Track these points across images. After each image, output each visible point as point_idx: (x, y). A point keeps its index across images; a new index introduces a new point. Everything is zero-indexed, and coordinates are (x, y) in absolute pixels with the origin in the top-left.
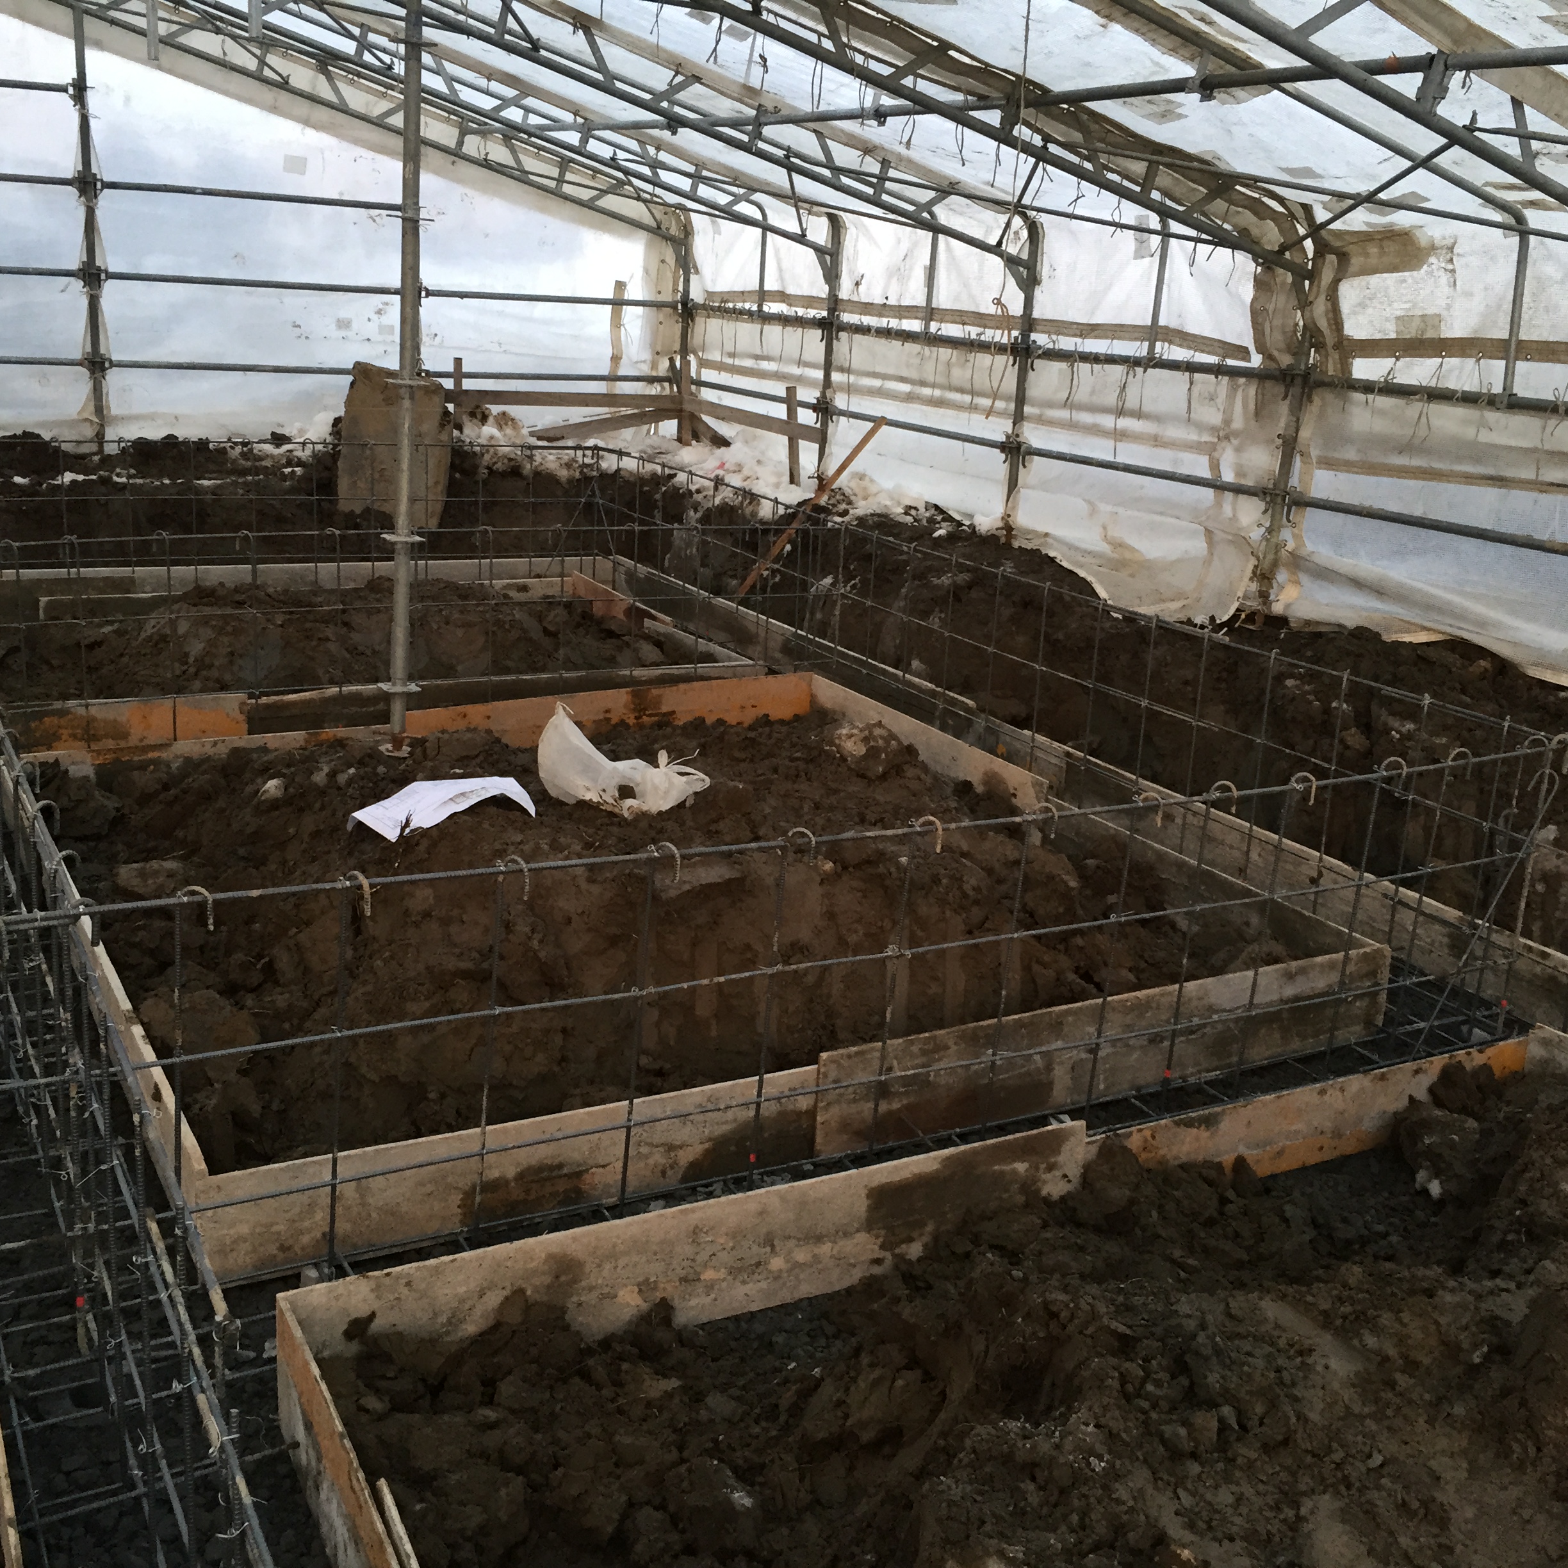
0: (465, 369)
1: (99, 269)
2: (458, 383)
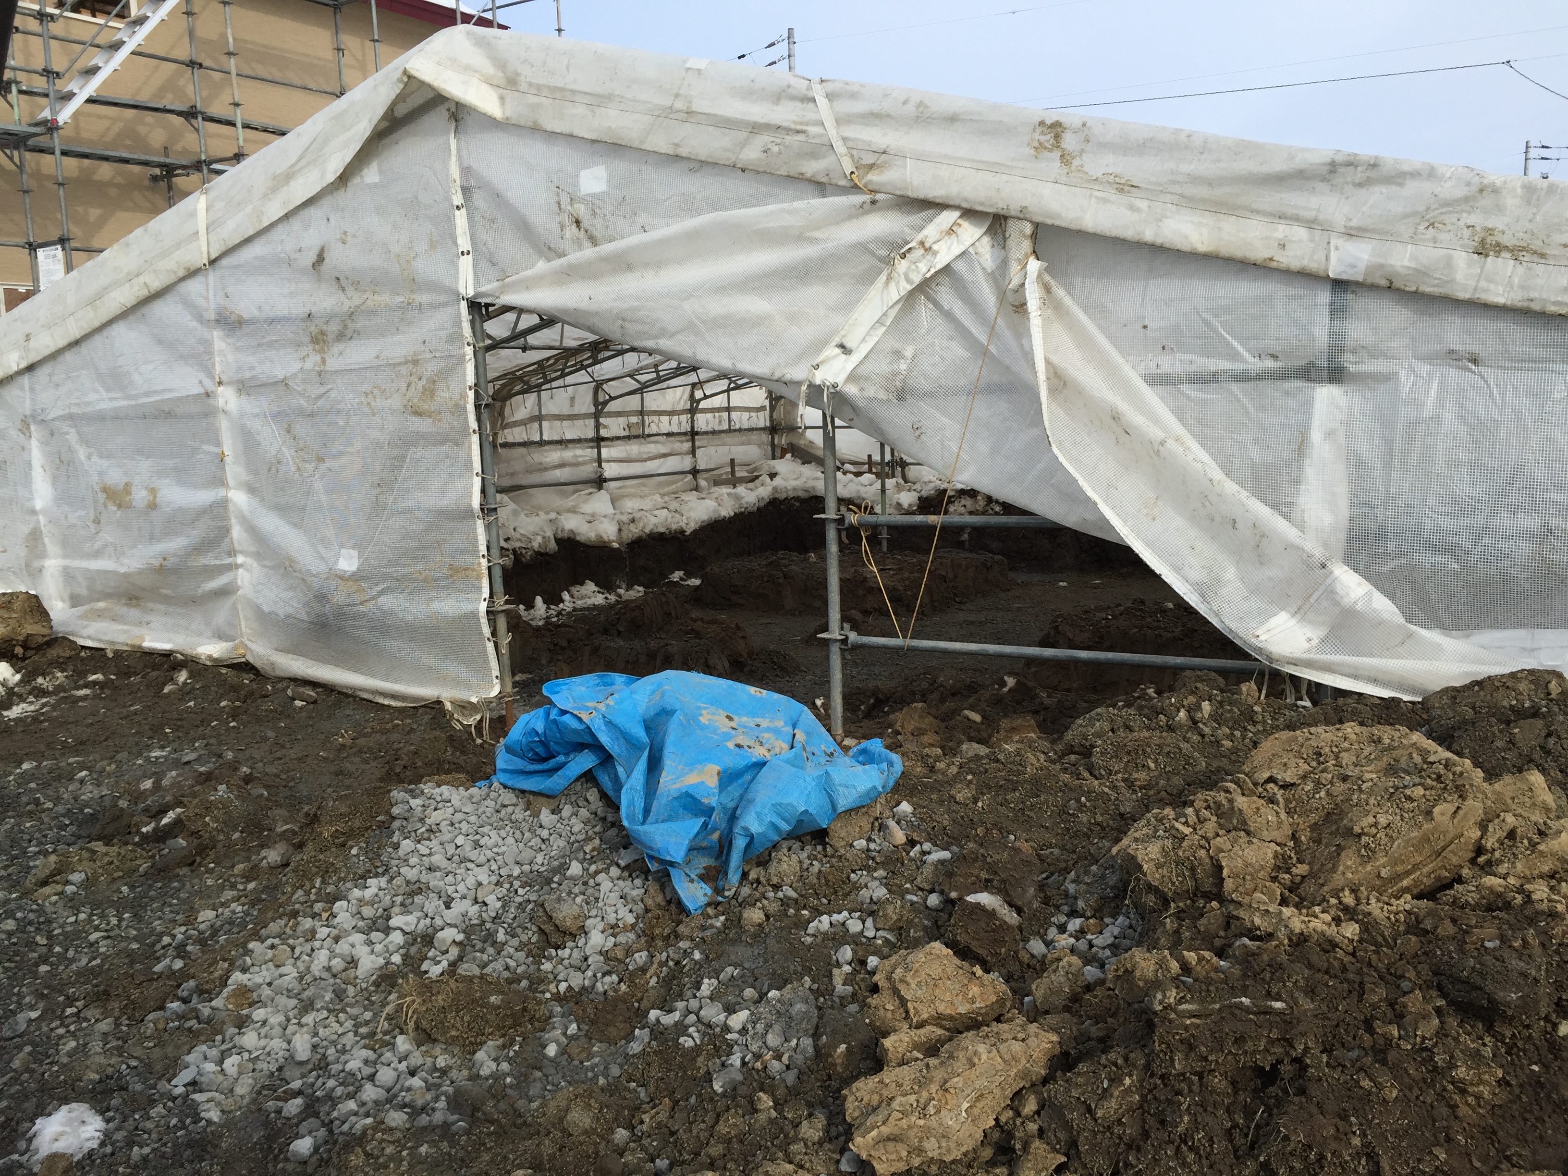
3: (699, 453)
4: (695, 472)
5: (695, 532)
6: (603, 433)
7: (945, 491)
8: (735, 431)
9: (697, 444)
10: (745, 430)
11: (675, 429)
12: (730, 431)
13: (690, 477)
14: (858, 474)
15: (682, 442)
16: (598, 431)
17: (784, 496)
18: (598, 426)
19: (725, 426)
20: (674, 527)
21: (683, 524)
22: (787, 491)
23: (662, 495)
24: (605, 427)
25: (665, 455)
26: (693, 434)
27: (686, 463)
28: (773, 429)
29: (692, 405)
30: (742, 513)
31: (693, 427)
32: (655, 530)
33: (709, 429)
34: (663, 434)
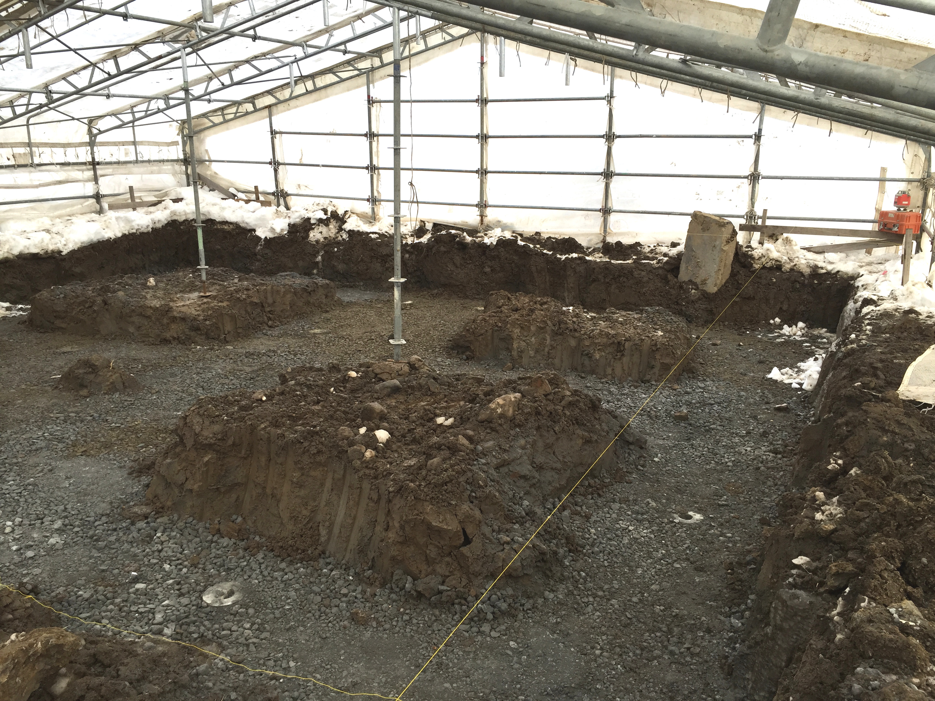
0: (768, 214)
1: (612, 172)
2: (764, 222)
3: (101, 180)
4: (98, 197)
5: (73, 253)
7: (309, 219)
8: (143, 162)
9: (99, 172)
10: (155, 161)
11: (73, 160)
12: (137, 162)
13: (93, 201)
14: (247, 202)
15: (83, 171)
17: (183, 218)
19: (133, 158)
20: (51, 247)
21: (60, 246)
22: (186, 214)
23: (52, 218)
25: (60, 182)
26: (94, 164)
27: (90, 189)
28: (186, 161)
29: (90, 138)
30: (133, 234)
31: (93, 158)
32: (26, 251)
33: (114, 159)
34: (57, 164)
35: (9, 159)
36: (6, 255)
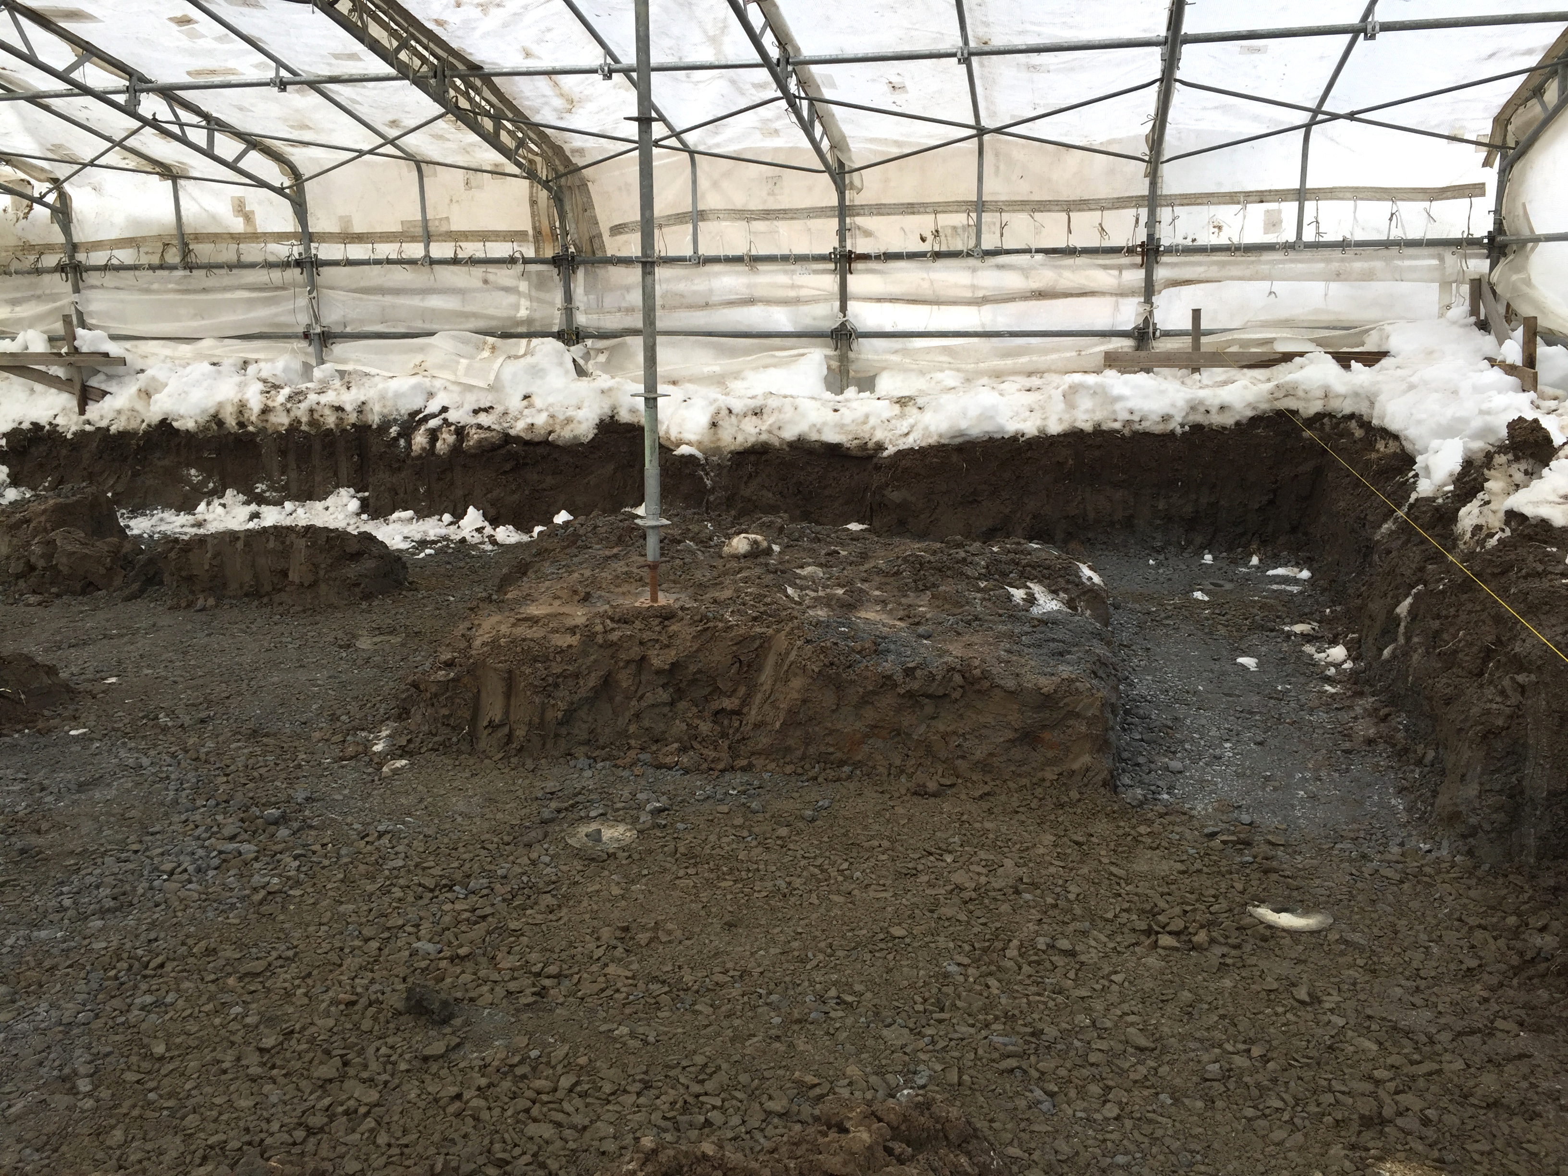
4: (1143, 334)
6: (860, 245)
8: (1317, 246)
9: (1162, 274)
10: (1366, 245)
11: (1090, 241)
12: (1294, 246)
13: (1126, 343)
16: (842, 240)
18: (842, 232)
19: (1285, 237)
24: (868, 234)
26: (1151, 251)
27: (1127, 314)
28: (1494, 243)
29: (1149, 187)
31: (1152, 237)
34: (1038, 251)
35: (923, 240)
36: (764, 437)
